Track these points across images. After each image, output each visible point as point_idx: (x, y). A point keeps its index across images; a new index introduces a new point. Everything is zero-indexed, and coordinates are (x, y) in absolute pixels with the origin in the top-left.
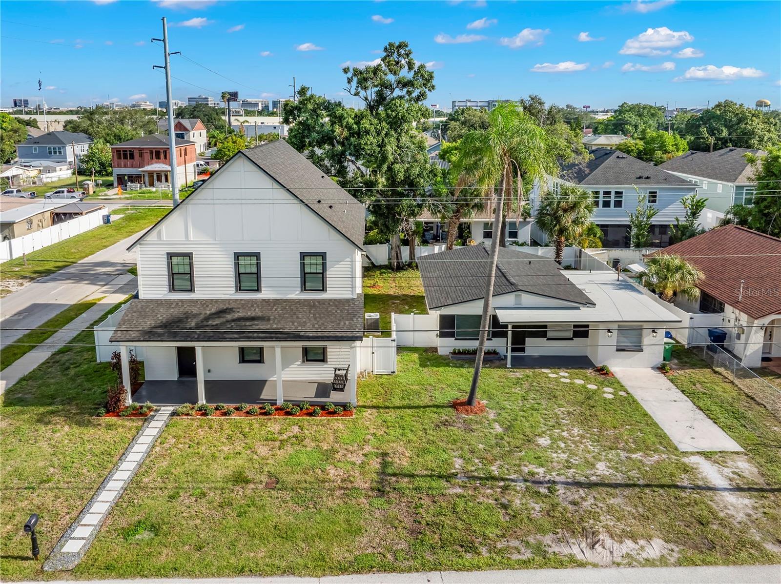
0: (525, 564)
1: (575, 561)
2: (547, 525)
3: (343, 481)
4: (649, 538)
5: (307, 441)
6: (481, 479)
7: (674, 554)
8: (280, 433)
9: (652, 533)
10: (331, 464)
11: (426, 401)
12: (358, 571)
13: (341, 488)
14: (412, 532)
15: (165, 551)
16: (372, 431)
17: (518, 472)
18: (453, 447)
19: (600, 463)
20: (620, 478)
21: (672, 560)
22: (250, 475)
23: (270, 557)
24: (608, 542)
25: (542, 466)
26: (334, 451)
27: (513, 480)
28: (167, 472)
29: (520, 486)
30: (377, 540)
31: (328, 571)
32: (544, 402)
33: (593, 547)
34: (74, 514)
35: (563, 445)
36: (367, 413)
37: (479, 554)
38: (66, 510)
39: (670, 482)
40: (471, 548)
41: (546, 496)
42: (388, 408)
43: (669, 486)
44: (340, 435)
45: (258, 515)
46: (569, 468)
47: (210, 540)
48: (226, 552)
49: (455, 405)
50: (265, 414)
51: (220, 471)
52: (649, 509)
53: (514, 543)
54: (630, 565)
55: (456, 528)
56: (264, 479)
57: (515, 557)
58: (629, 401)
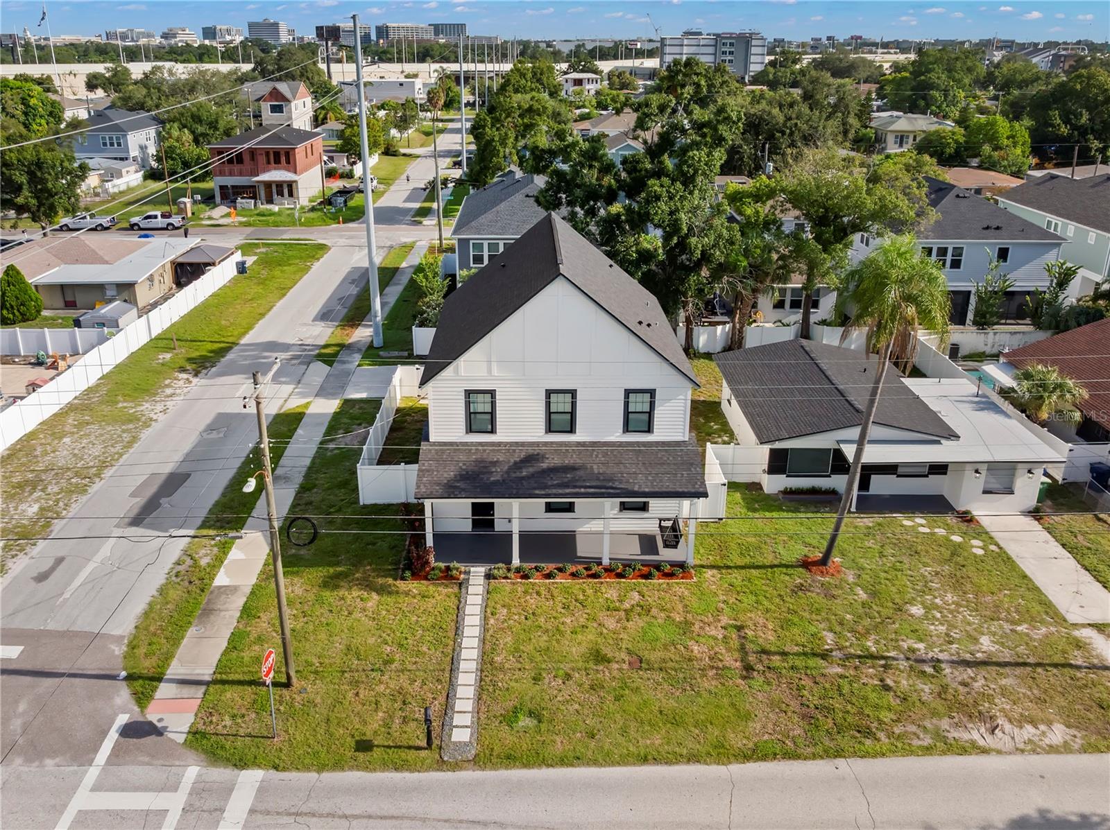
0: (928, 750)
1: (978, 748)
2: (941, 709)
3: (711, 659)
4: (1049, 723)
5: (654, 611)
6: (859, 657)
7: (1077, 740)
8: (621, 601)
9: (1052, 717)
10: (692, 639)
11: (769, 559)
12: (764, 758)
13: (712, 667)
14: (804, 717)
15: (558, 739)
16: (721, 598)
17: (898, 648)
18: (819, 618)
19: (984, 637)
20: (1007, 656)
21: (1076, 747)
22: (607, 651)
23: (668, 743)
24: (1008, 727)
25: (921, 641)
26: (689, 623)
27: (894, 659)
28: (516, 649)
29: (903, 664)
30: (770, 726)
31: (732, 759)
32: (906, 560)
33: (993, 732)
34: (442, 699)
35: (938, 615)
36: (709, 573)
37: (878, 740)
38: (430, 695)
39: (1062, 661)
40: (868, 733)
41: (933, 676)
42: (728, 567)
43: (1063, 666)
44: (688, 603)
45: (636, 698)
46: (951, 643)
47: (600, 726)
48: (621, 739)
49: (806, 564)
50: (595, 576)
51: (575, 649)
52: (1045, 691)
53: (913, 728)
54: (1034, 751)
55: (848, 712)
56: (624, 655)
57: (916, 742)
58: (1003, 558)
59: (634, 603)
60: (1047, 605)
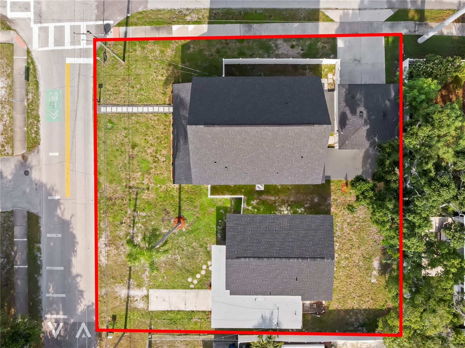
2: (113, 234)
3: (134, 178)
4: (108, 260)
6: (134, 220)
10: (142, 174)
11: (185, 207)
13: (130, 177)
14: (111, 197)
17: (138, 232)
22: (136, 149)
26: (150, 174)
29: (131, 231)
33: (105, 244)
37: (103, 214)
38: (118, 100)
39: (132, 277)
45: (117, 155)
49: (180, 218)
51: (138, 140)
57: (102, 223)
58: (186, 287)
59: (159, 158)
60: (158, 287)
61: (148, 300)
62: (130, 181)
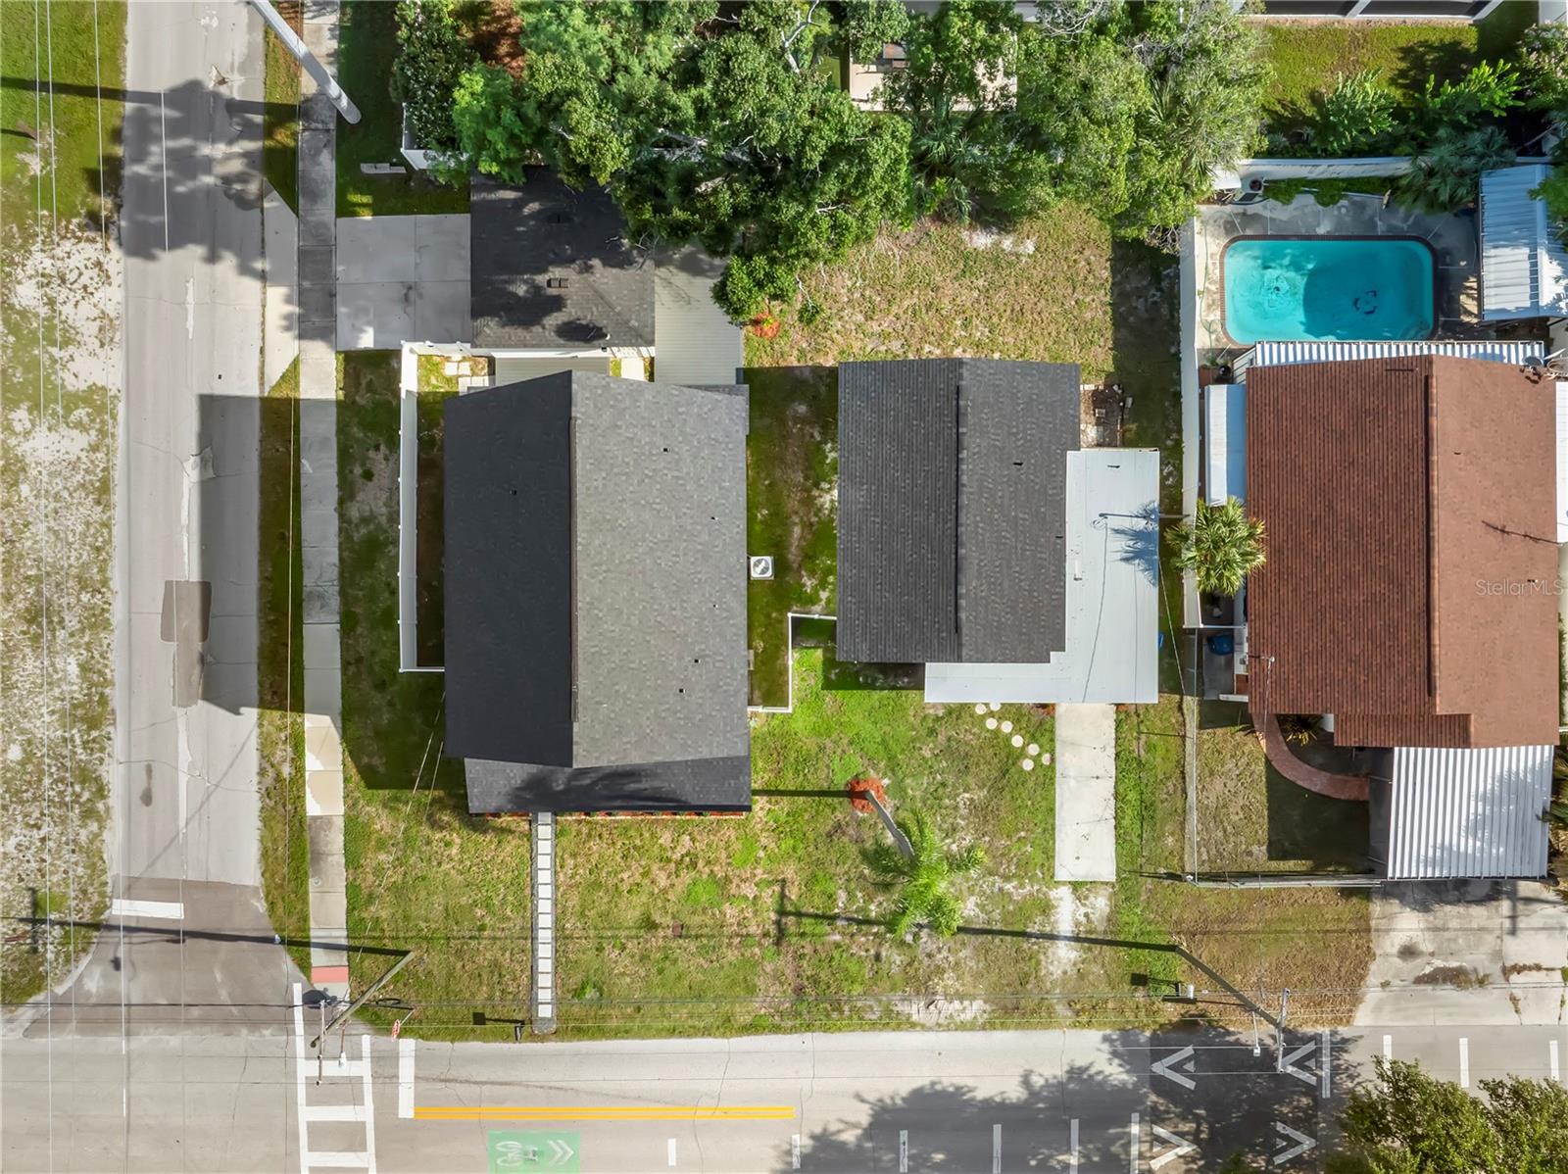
0: (874, 1025)
1: (910, 1023)
2: (900, 983)
3: (739, 924)
5: (701, 864)
6: (859, 922)
7: (985, 1017)
8: (673, 849)
9: (978, 993)
10: (728, 900)
11: (821, 781)
12: (755, 1033)
14: (795, 989)
15: (614, 1014)
19: (972, 899)
20: (981, 921)
21: (980, 1023)
22: (657, 918)
23: (691, 1018)
24: (941, 1003)
26: (727, 879)
28: (582, 914)
30: (768, 1000)
31: (733, 1032)
33: (928, 1007)
34: (528, 973)
36: (759, 803)
37: (842, 1014)
38: (519, 968)
39: (1021, 929)
40: (837, 1008)
42: (779, 793)
43: (1019, 934)
44: (732, 852)
45: (673, 972)
51: (630, 913)
52: (989, 965)
53: (871, 1002)
54: (948, 1028)
56: (669, 921)
57: (868, 1017)
58: (1047, 777)
59: (684, 851)
60: (1049, 854)
61: (1086, 883)
62: (748, 935)
